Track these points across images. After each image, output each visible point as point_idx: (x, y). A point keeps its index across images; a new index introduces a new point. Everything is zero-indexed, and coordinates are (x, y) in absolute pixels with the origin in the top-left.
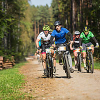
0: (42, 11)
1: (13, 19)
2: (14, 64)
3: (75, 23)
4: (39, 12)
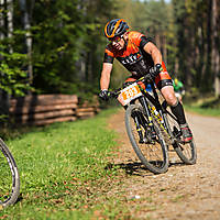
0: (153, 10)
1: (99, 25)
2: (98, 110)
3: (216, 34)
4: (147, 13)
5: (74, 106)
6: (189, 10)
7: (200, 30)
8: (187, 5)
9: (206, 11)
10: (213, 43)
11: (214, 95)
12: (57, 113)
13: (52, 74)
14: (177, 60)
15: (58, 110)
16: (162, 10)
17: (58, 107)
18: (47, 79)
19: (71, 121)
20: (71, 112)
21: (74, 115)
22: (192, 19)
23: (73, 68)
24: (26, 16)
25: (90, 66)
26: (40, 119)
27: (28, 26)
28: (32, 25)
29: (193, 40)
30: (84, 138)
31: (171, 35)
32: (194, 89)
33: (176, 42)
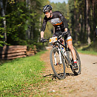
0: (60, 7)
1: (35, 14)
2: (36, 52)
3: (88, 17)
5: (25, 50)
6: (76, 7)
7: (81, 16)
8: (75, 4)
9: (83, 7)
10: (87, 22)
11: (87, 45)
12: (18, 54)
13: (15, 36)
14: (71, 29)
15: (18, 52)
16: (64, 7)
17: (18, 51)
18: (13, 39)
19: (24, 57)
20: (24, 53)
21: (25, 55)
22: (77, 11)
23: (25, 33)
24: (3, 11)
25: (32, 33)
26: (10, 57)
27: (4, 15)
28: (6, 14)
29: (78, 20)
30: (30, 65)
31: (68, 18)
32: (79, 42)
33: (70, 21)
